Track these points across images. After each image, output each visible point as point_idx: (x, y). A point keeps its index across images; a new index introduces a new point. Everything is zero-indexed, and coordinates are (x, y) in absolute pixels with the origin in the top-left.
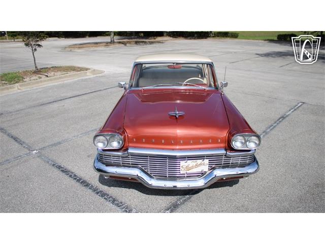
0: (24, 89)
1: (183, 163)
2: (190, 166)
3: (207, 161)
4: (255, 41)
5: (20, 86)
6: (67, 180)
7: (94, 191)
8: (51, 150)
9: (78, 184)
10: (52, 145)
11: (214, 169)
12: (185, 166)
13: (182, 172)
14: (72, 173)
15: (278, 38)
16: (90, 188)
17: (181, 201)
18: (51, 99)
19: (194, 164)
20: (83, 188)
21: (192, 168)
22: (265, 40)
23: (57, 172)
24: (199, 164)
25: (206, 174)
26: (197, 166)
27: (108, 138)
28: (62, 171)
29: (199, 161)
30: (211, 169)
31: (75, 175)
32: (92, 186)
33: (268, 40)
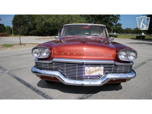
0: (12, 50)
1: (87, 68)
2: (91, 71)
3: (102, 68)
4: (126, 39)
5: (11, 49)
6: (19, 84)
7: (33, 89)
8: (15, 71)
9: (25, 86)
10: (17, 70)
11: (107, 73)
12: (88, 71)
13: (86, 75)
14: (23, 81)
15: (136, 38)
16: (31, 88)
17: (86, 96)
18: (24, 53)
19: (94, 69)
20: (27, 88)
21: (93, 72)
22: (130, 39)
23: (15, 80)
24: (97, 69)
25: (102, 77)
26: (96, 71)
27: (41, 50)
28: (18, 80)
29: (98, 68)
30: (105, 74)
31: (24, 82)
32: (32, 87)
33: (132, 38)
